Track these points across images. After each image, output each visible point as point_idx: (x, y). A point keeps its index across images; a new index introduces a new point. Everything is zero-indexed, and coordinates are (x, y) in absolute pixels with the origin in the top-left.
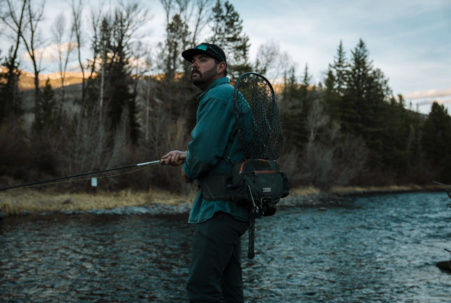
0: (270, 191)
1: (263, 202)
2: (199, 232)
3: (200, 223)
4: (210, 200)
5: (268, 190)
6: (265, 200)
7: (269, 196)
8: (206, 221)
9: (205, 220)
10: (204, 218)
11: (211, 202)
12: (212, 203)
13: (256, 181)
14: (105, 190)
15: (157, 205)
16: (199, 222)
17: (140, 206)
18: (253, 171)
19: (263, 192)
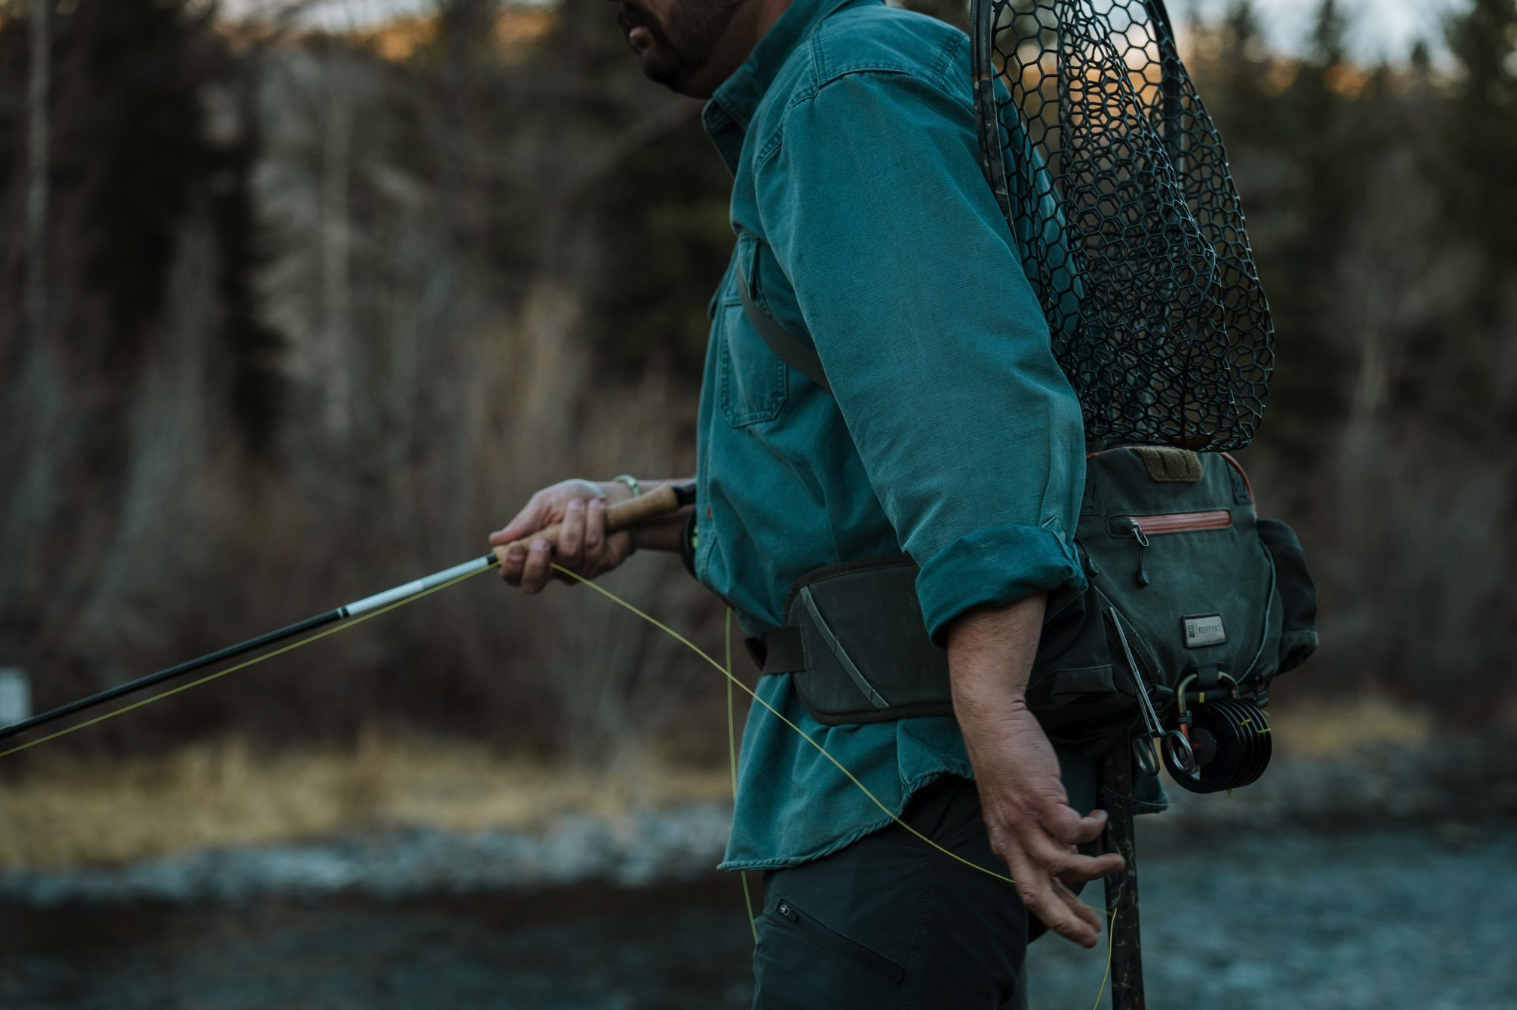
0: (1220, 634)
1: (1192, 704)
2: (796, 919)
3: (808, 863)
4: (858, 717)
5: (1206, 629)
6: (1202, 695)
7: (1220, 667)
8: (853, 844)
9: (840, 844)
10: (836, 831)
11: (865, 730)
12: (870, 738)
13: (1145, 577)
14: (79, 748)
15: (411, 834)
16: (803, 859)
17: (306, 841)
18: (1122, 521)
19: (1191, 641)
